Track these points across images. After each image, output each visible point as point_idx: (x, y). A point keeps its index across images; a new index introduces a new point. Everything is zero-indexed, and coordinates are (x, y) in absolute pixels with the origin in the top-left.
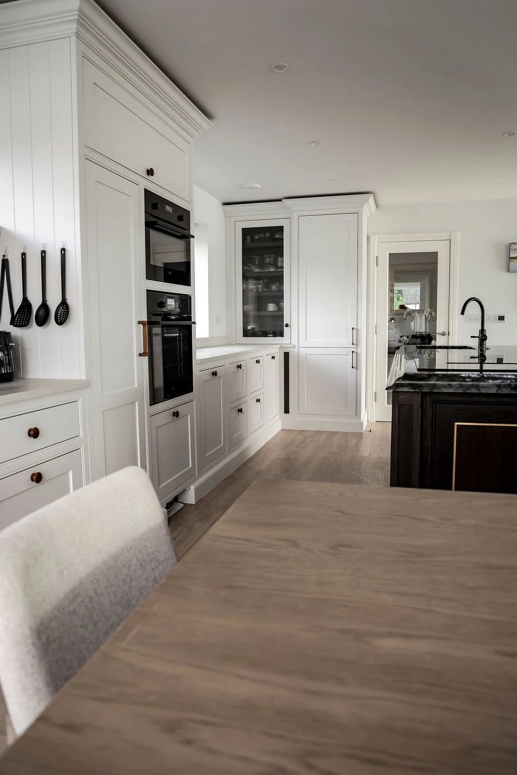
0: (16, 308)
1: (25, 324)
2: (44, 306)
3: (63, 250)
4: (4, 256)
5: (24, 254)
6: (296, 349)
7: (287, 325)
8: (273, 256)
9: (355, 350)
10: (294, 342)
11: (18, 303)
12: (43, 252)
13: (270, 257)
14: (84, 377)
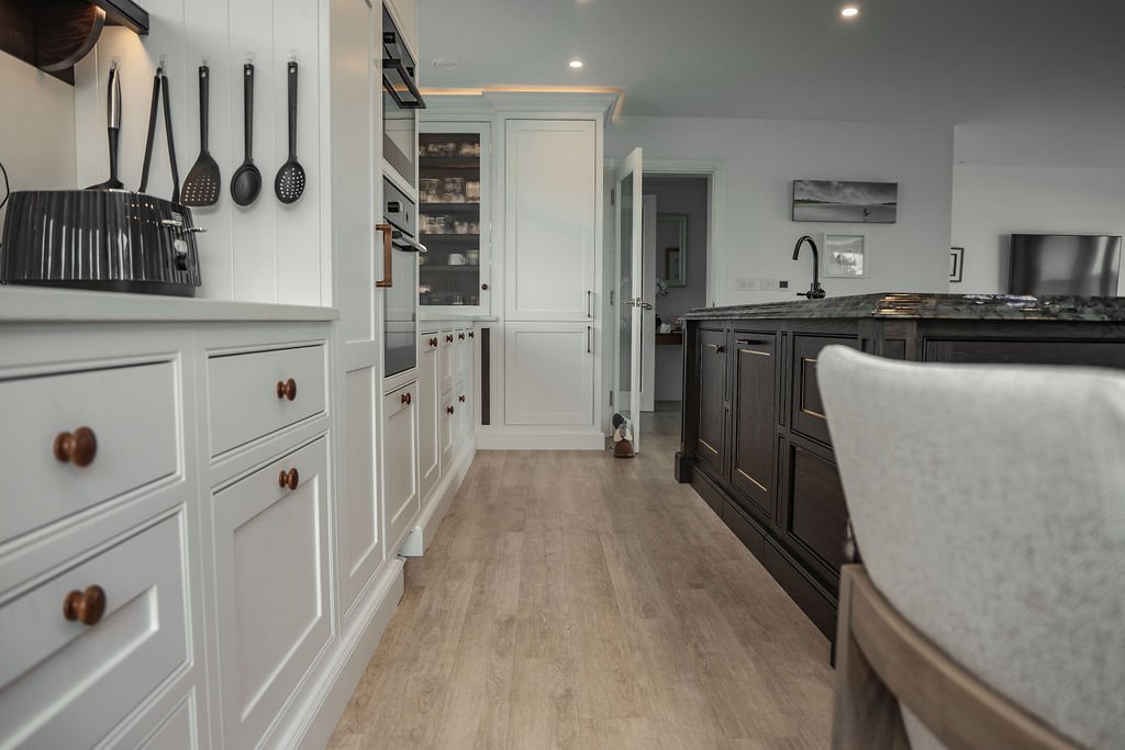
0: (185, 170)
1: (208, 199)
2: (249, 169)
3: (293, 66)
4: (159, 70)
5: (204, 70)
6: (501, 324)
7: (485, 287)
8: (458, 180)
9: (591, 325)
10: (497, 312)
11: (188, 160)
12: (249, 68)
13: (454, 182)
14: (328, 303)
